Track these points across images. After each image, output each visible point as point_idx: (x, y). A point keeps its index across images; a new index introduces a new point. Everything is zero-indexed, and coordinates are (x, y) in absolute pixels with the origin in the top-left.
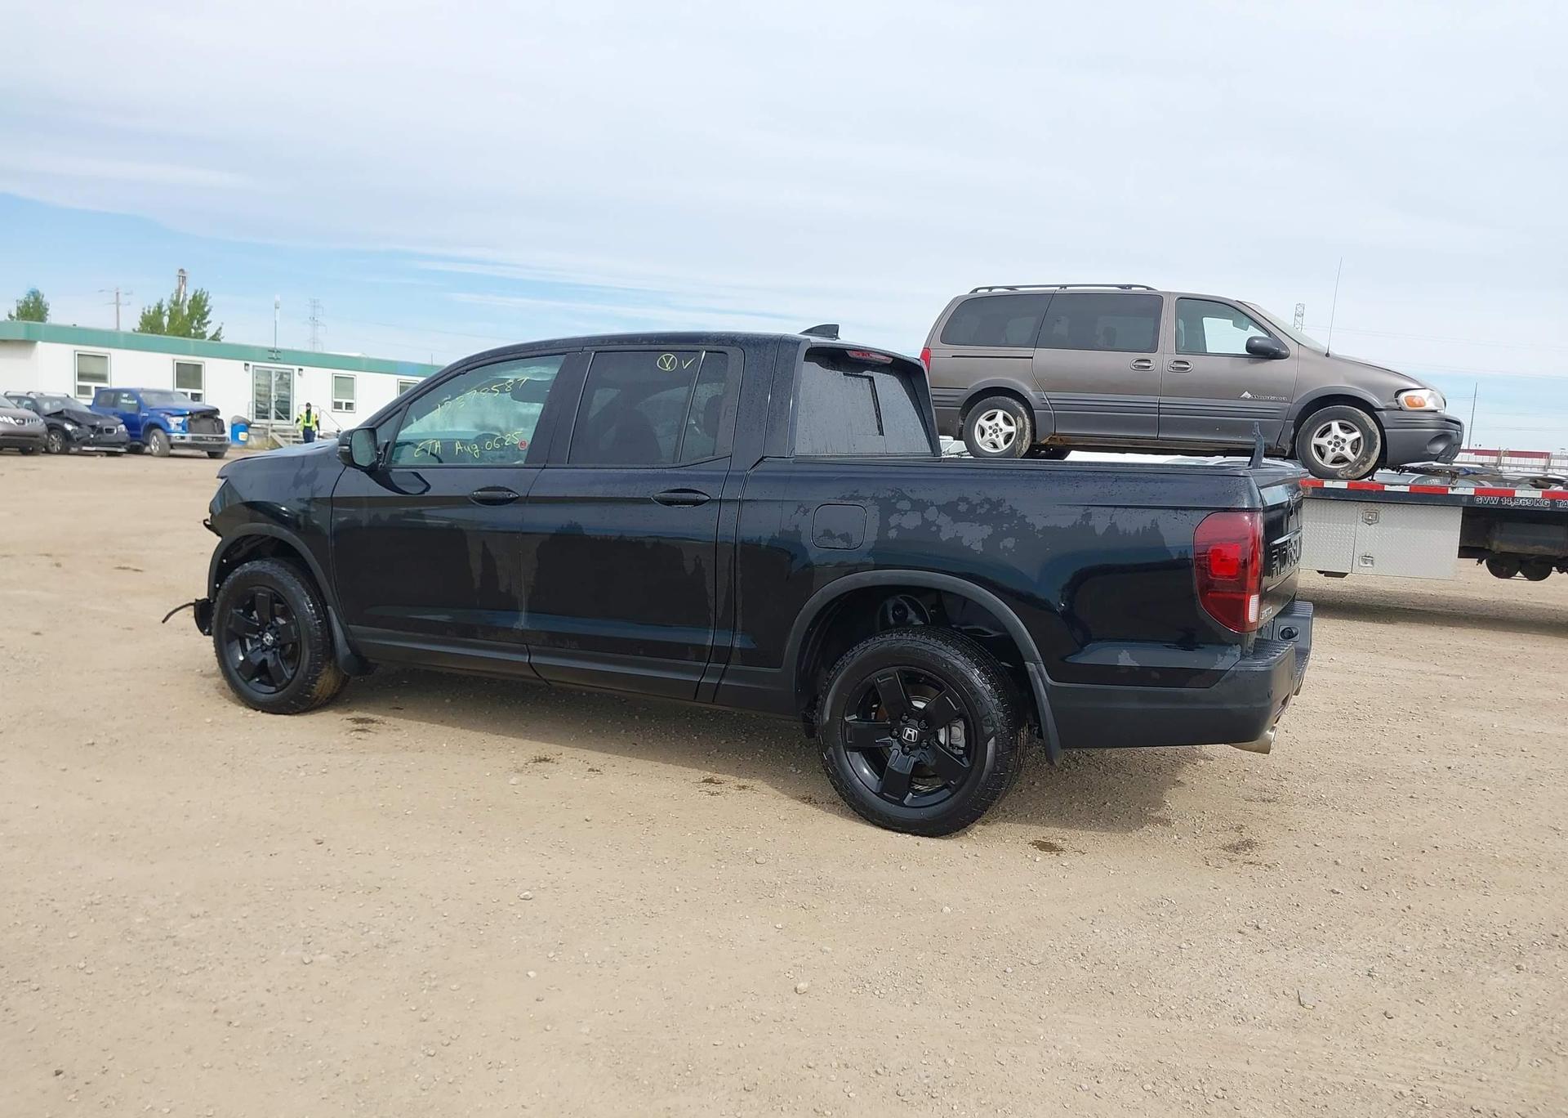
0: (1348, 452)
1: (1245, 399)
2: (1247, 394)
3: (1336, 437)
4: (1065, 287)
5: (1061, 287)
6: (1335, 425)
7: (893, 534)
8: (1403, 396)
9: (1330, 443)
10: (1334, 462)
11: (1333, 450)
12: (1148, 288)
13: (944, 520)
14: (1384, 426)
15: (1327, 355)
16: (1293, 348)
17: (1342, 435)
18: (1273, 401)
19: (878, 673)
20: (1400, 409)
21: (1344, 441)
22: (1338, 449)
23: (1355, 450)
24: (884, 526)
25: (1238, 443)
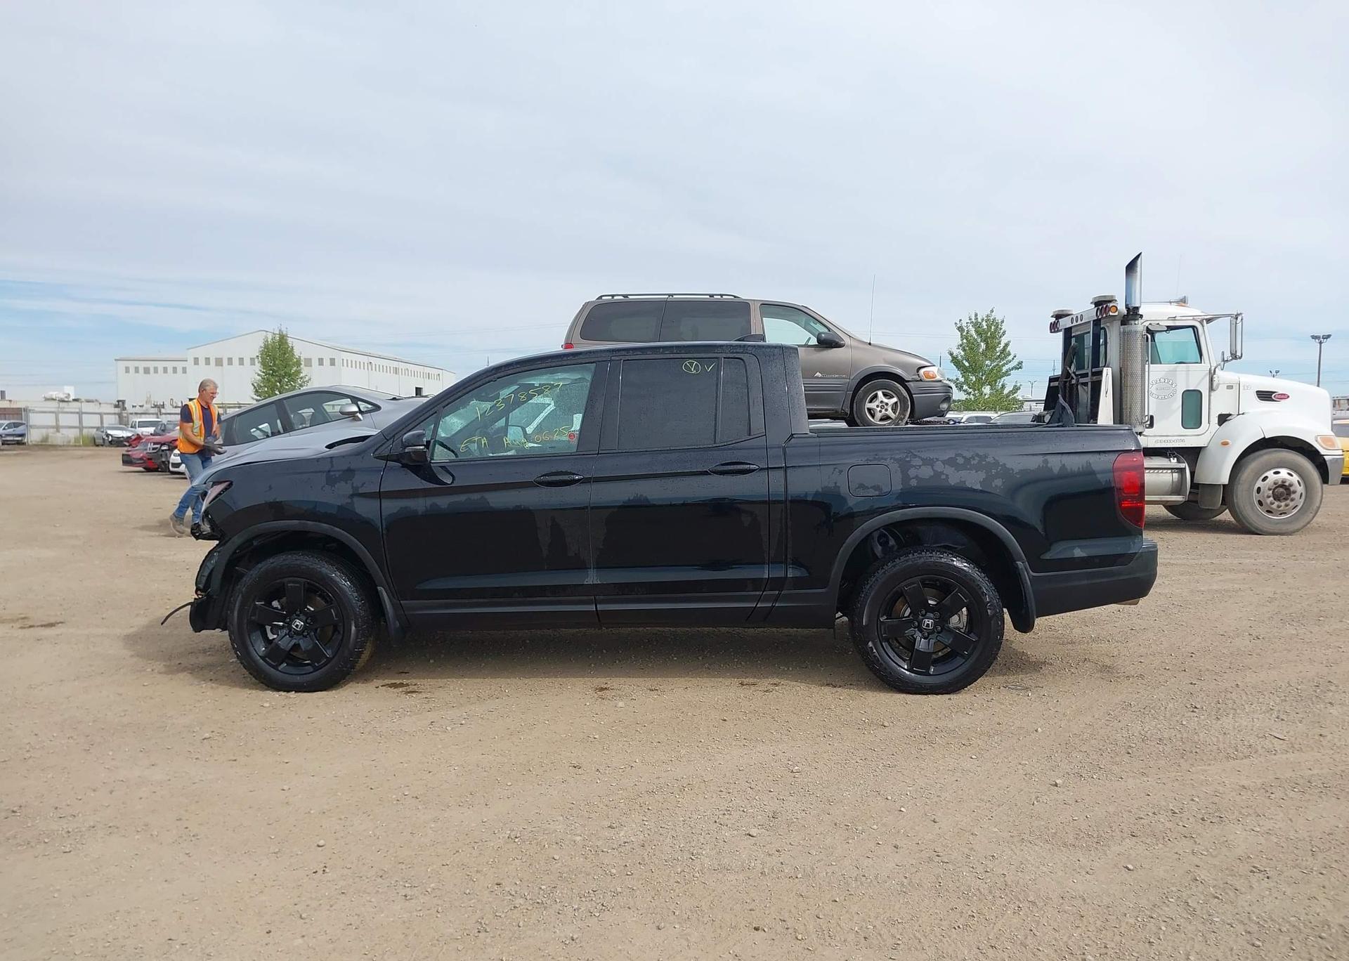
0: (890, 412)
1: (817, 377)
2: (818, 374)
3: (882, 402)
4: (672, 295)
5: (669, 295)
6: (880, 393)
7: (914, 483)
8: (922, 371)
9: (878, 406)
10: (881, 420)
11: (880, 411)
12: (735, 297)
13: (949, 470)
14: (912, 392)
15: (870, 344)
16: (847, 341)
17: (886, 400)
18: (836, 378)
19: (903, 584)
20: (921, 380)
21: (887, 404)
22: (883, 410)
23: (894, 410)
24: (906, 477)
25: (815, 410)
